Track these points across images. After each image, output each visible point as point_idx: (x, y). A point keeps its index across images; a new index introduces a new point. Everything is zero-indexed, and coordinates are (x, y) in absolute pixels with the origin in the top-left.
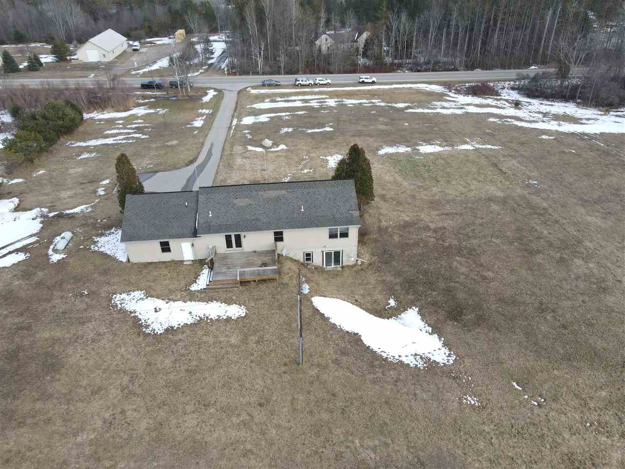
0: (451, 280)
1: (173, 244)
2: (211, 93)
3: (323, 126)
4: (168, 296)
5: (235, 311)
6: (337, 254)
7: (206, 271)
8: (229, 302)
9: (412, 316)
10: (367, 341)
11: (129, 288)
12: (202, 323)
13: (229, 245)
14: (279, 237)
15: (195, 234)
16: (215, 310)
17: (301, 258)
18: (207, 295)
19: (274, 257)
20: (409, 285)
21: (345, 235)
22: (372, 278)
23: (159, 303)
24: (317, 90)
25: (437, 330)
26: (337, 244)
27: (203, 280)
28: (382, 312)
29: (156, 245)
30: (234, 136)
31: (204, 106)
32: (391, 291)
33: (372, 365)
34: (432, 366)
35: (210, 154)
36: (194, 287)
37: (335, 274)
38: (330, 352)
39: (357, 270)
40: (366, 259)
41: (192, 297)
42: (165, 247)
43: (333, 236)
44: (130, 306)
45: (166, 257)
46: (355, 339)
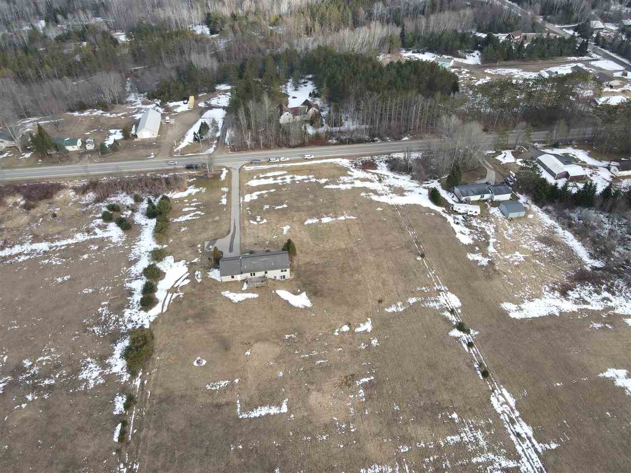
0: (316, 283)
1: (235, 276)
2: (225, 171)
3: (283, 204)
4: (236, 291)
5: (256, 296)
6: (284, 276)
7: (245, 284)
8: (253, 293)
9: (304, 294)
10: (290, 302)
11: (226, 290)
12: (247, 299)
13: (251, 275)
14: (266, 273)
15: (242, 273)
16: (250, 295)
17: (273, 278)
18: (247, 291)
19: (264, 279)
20: (304, 285)
21: (286, 271)
22: (294, 283)
23: (235, 294)
24: (281, 165)
25: (309, 298)
26: (284, 273)
27: (245, 287)
28: (296, 293)
29: (230, 277)
30: (243, 212)
31: (223, 184)
32: (299, 287)
33: (290, 308)
34: (306, 308)
35: (235, 227)
36: (243, 289)
37: (283, 282)
38: (280, 305)
39: (290, 281)
40: (293, 277)
41: (243, 292)
42: (233, 277)
43: (282, 271)
44: (227, 295)
45: (233, 280)
46: (287, 302)
